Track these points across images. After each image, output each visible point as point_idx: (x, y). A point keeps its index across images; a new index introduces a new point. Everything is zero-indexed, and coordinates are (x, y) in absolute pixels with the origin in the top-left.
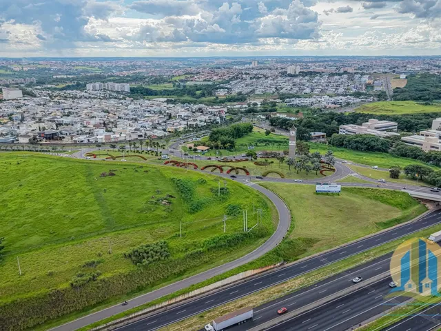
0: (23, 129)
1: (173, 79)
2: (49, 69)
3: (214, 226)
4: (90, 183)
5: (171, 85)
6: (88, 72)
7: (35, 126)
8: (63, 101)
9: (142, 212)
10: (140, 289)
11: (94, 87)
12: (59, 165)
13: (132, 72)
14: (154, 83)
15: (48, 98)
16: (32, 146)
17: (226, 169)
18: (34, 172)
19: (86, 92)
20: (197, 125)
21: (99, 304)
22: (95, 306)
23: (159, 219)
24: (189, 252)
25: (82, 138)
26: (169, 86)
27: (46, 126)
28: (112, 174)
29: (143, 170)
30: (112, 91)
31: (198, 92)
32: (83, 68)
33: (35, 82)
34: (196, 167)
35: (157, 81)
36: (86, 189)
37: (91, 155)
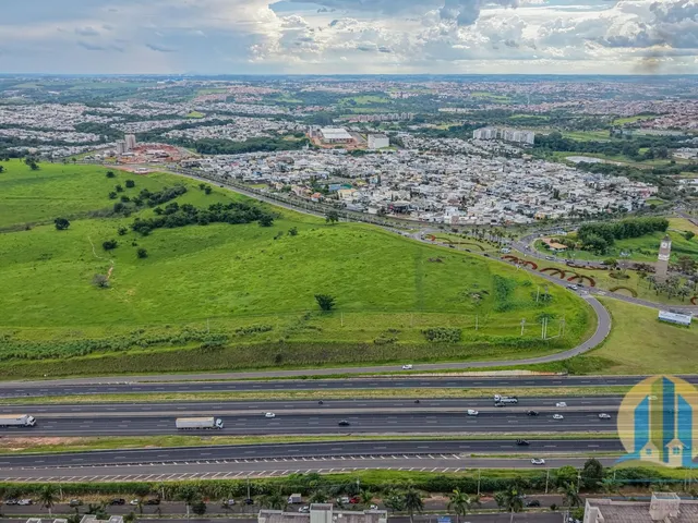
0: (376, 197)
1: (616, 122)
2: (436, 97)
3: (515, 328)
4: (416, 266)
5: (607, 133)
6: (489, 103)
7: (388, 194)
8: (434, 157)
9: (451, 301)
10: (426, 360)
11: (484, 134)
12: (395, 243)
13: (556, 105)
14: (581, 128)
15: (417, 151)
16: (377, 218)
17: (568, 275)
18: (372, 247)
19: (470, 142)
20: (585, 211)
21: (391, 361)
22: (388, 362)
23: (464, 310)
24: (477, 342)
25: (429, 216)
26: (602, 136)
27: (399, 195)
28: (439, 261)
29: (471, 261)
30: (508, 142)
31: (643, 151)
32: (485, 94)
33: (412, 118)
34: (535, 267)
35: (587, 125)
36: (410, 271)
37: (430, 236)
